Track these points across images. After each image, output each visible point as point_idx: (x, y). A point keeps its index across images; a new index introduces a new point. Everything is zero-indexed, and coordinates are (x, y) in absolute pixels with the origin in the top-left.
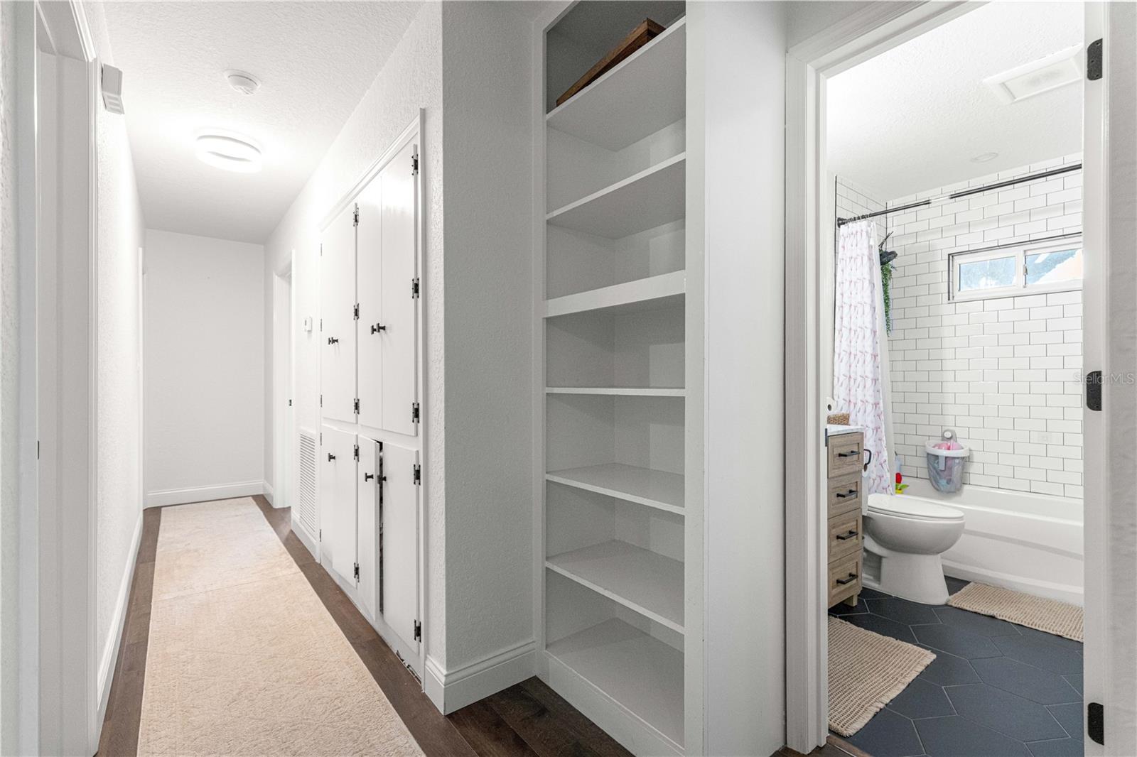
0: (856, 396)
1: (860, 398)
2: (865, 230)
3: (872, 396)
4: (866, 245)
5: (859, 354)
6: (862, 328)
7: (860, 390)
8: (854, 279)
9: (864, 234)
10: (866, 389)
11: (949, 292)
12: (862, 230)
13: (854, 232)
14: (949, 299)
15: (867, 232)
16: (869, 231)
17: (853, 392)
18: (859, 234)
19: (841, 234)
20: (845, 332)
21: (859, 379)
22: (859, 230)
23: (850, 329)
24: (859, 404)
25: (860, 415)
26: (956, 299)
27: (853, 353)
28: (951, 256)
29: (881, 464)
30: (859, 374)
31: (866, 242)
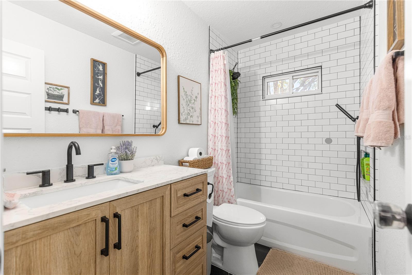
0: (218, 146)
1: (220, 147)
2: (222, 55)
3: (225, 146)
4: (222, 63)
5: (219, 123)
6: (220, 109)
7: (219, 143)
8: (217, 82)
9: (222, 57)
10: (223, 142)
11: (263, 95)
12: (221, 56)
13: (217, 56)
14: (263, 99)
15: (223, 56)
16: (224, 56)
17: (216, 144)
18: (219, 57)
19: (211, 58)
20: (213, 111)
21: (219, 137)
22: (219, 56)
23: (215, 110)
24: (219, 150)
25: (220, 156)
26: (266, 98)
27: (216, 122)
28: (264, 78)
29: (230, 183)
30: (219, 134)
31: (222, 61)
